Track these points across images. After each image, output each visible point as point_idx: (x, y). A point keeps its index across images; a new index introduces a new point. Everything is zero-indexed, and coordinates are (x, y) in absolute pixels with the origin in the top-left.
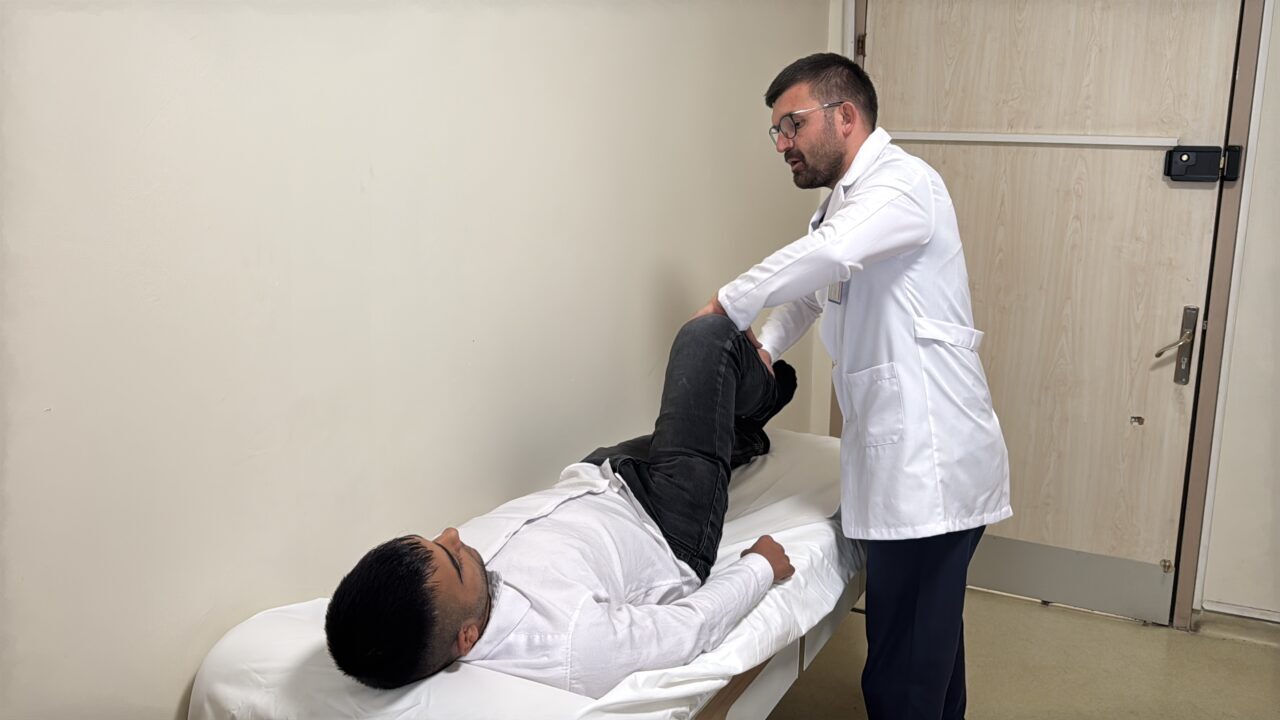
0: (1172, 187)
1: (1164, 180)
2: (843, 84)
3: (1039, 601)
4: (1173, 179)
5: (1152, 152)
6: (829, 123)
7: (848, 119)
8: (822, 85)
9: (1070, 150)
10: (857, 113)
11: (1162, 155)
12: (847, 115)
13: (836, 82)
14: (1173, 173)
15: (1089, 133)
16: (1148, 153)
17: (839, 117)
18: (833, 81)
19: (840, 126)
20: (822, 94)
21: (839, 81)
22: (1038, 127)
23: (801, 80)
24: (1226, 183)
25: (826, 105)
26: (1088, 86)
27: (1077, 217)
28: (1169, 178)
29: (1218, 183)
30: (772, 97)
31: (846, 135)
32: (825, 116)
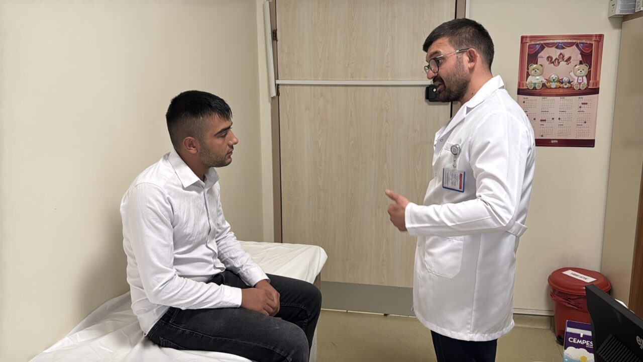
0: (429, 105)
1: (426, 101)
2: (469, 37)
3: (383, 314)
4: (430, 101)
5: (419, 88)
6: (460, 62)
7: (472, 59)
8: (457, 38)
9: (382, 88)
10: (478, 55)
11: (424, 89)
12: (471, 56)
13: (466, 36)
14: (430, 97)
15: (390, 79)
16: (417, 88)
17: (466, 58)
18: (464, 35)
19: (467, 65)
20: (457, 43)
21: (467, 36)
22: (365, 77)
23: (443, 35)
24: (453, 102)
25: (458, 51)
26: (387, 56)
27: (387, 121)
28: (428, 100)
29: (450, 103)
30: (426, 47)
31: (472, 70)
32: (457, 57)
